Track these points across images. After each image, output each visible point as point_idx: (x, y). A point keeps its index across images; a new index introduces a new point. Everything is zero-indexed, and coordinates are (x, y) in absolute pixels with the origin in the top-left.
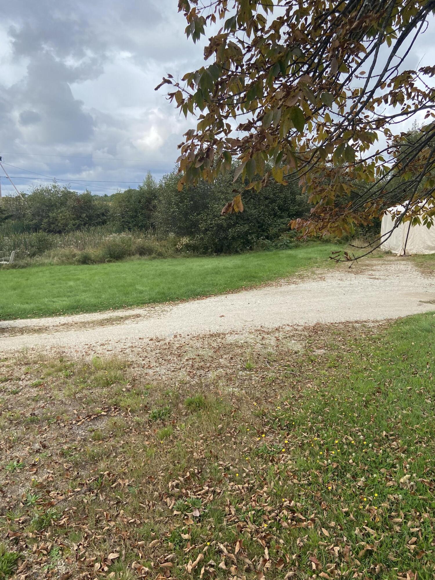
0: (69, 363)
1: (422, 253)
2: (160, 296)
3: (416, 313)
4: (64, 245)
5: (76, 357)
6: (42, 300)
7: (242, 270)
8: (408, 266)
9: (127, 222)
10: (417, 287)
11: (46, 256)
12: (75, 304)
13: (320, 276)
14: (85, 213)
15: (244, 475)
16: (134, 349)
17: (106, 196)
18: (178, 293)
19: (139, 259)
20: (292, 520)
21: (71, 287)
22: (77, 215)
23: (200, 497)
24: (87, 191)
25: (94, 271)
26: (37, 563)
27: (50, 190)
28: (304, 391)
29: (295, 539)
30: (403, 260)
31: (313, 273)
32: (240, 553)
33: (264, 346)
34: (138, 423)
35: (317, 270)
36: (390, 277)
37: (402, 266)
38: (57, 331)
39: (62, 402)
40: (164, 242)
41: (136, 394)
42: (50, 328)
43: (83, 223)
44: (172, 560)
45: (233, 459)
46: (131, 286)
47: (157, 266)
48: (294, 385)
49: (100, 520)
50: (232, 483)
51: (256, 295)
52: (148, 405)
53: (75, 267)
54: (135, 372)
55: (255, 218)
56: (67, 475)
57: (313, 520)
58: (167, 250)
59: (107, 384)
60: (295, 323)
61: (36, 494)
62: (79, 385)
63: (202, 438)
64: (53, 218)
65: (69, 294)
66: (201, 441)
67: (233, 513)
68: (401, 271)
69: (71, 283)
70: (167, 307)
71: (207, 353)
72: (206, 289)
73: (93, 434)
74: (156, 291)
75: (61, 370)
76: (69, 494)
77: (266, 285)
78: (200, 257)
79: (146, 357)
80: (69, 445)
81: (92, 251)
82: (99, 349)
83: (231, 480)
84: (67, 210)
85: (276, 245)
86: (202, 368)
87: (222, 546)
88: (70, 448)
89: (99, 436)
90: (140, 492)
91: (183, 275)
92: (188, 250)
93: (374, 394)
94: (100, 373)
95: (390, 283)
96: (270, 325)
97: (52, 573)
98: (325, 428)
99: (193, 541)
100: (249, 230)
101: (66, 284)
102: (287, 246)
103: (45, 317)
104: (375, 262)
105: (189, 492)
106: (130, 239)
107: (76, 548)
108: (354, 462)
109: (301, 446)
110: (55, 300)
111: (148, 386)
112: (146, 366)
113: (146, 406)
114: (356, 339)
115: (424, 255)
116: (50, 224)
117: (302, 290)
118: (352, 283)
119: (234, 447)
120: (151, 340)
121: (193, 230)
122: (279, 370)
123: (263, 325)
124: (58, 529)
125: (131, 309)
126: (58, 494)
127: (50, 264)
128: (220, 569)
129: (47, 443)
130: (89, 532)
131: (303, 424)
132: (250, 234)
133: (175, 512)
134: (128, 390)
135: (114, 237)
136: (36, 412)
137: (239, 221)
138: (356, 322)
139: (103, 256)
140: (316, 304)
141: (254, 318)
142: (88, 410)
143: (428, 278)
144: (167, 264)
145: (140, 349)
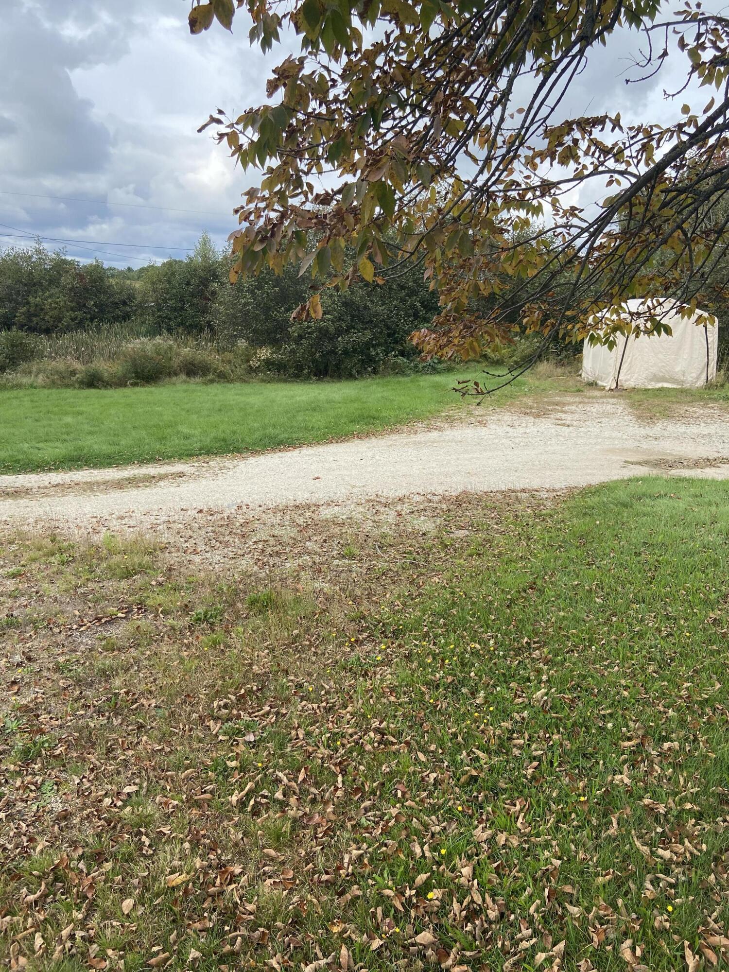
0: (66, 544)
1: (643, 387)
2: (218, 445)
3: (615, 478)
4: (56, 354)
5: (77, 535)
6: (18, 446)
7: (356, 405)
8: (618, 407)
9: (165, 318)
10: (626, 440)
11: (23, 372)
12: (75, 453)
13: (479, 419)
14: (92, 299)
15: (323, 693)
16: (172, 525)
17: (129, 269)
18: (247, 440)
19: (185, 382)
20: (379, 743)
21: (67, 425)
22: (78, 303)
23: (256, 719)
24: (97, 261)
25: (107, 400)
26: (22, 800)
27: (30, 257)
28: (427, 587)
29: (381, 765)
30: (613, 397)
31: (470, 414)
32: (304, 780)
33: (377, 524)
34: (173, 628)
35: (475, 409)
36: (587, 423)
37: (609, 407)
38: (45, 495)
39: (56, 600)
40: (229, 355)
41: (171, 588)
42: (34, 490)
43: (89, 316)
44: (212, 792)
45: (310, 674)
46: (170, 426)
47: (216, 395)
48: (414, 580)
49: (113, 750)
50: (304, 703)
51: (374, 446)
52: (191, 604)
53: (76, 391)
54: (172, 558)
55: (383, 320)
56: (65, 695)
57: (408, 743)
58: (233, 368)
59: (127, 575)
60: (429, 491)
61: (17, 718)
62: (82, 575)
63: (267, 648)
64: (36, 306)
65: (65, 437)
66: (266, 651)
67: (301, 737)
68: (606, 415)
69: (69, 419)
70: (228, 462)
71: (288, 533)
72: (294, 436)
73: (104, 643)
74: (212, 435)
75: (53, 554)
76: (69, 718)
77: (393, 431)
78: (289, 382)
79: (191, 537)
80: (68, 657)
81: (104, 367)
82: (115, 524)
83: (302, 698)
84: (61, 292)
85: (416, 366)
86: (278, 554)
87: (281, 774)
88: (68, 660)
89: (113, 644)
90: (172, 714)
91: (258, 411)
92: (269, 370)
93: (525, 591)
94: (116, 559)
95: (585, 433)
96: (391, 492)
97: (44, 811)
98: (446, 635)
99: (242, 769)
100: (372, 339)
101: (60, 420)
102: (434, 369)
103: (25, 473)
104: (569, 399)
105: (242, 713)
106: (171, 348)
107: (77, 781)
108: (476, 675)
109: (408, 657)
110: (41, 445)
111: (191, 579)
112: (190, 551)
113: (186, 606)
114: (517, 516)
115: (646, 390)
116: (30, 316)
117: (449, 441)
118: (528, 431)
119: (314, 659)
120: (201, 511)
121: (278, 336)
122: (395, 558)
123: (380, 493)
124: (51, 760)
125: (169, 464)
126: (51, 718)
127: (32, 386)
128: (275, 801)
129: (32, 654)
130: (97, 762)
131: (416, 630)
132: (374, 346)
133: (221, 738)
134: (160, 584)
135: (142, 343)
136: (15, 613)
137: (356, 323)
138: (523, 491)
139: (125, 376)
140: (467, 462)
141: (367, 482)
142: (96, 610)
143: (645, 426)
144: (233, 392)
145: (181, 526)
